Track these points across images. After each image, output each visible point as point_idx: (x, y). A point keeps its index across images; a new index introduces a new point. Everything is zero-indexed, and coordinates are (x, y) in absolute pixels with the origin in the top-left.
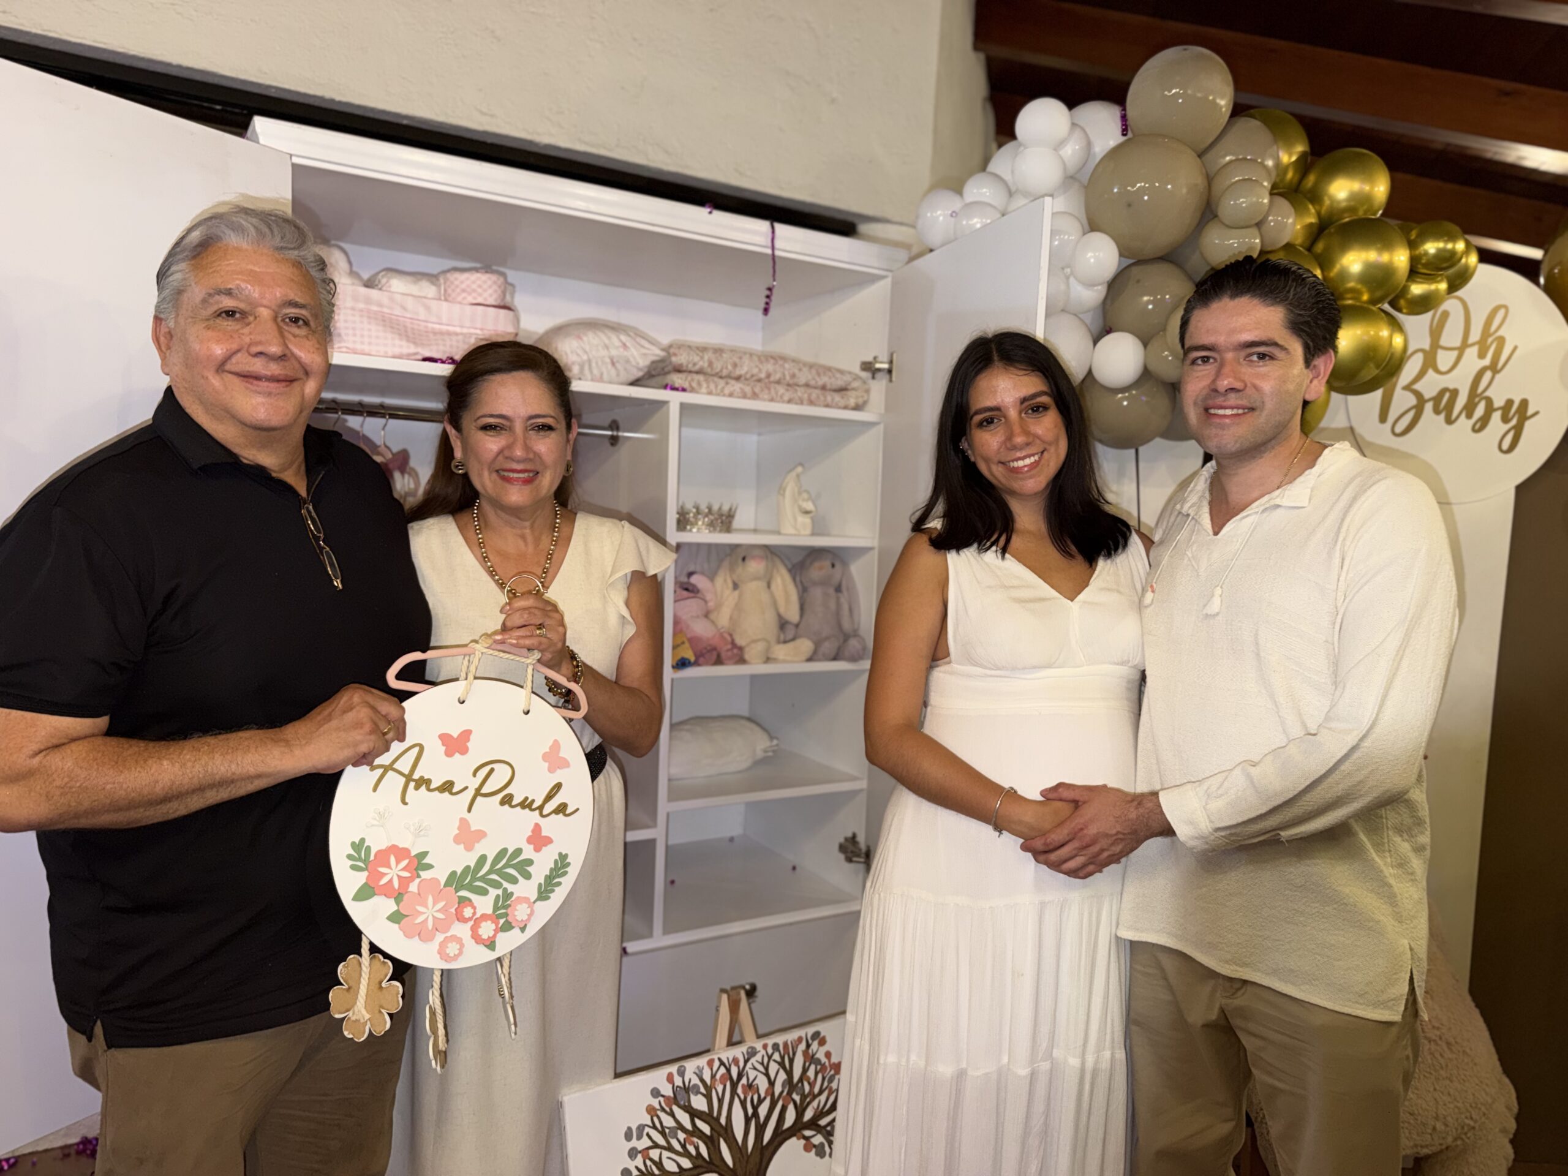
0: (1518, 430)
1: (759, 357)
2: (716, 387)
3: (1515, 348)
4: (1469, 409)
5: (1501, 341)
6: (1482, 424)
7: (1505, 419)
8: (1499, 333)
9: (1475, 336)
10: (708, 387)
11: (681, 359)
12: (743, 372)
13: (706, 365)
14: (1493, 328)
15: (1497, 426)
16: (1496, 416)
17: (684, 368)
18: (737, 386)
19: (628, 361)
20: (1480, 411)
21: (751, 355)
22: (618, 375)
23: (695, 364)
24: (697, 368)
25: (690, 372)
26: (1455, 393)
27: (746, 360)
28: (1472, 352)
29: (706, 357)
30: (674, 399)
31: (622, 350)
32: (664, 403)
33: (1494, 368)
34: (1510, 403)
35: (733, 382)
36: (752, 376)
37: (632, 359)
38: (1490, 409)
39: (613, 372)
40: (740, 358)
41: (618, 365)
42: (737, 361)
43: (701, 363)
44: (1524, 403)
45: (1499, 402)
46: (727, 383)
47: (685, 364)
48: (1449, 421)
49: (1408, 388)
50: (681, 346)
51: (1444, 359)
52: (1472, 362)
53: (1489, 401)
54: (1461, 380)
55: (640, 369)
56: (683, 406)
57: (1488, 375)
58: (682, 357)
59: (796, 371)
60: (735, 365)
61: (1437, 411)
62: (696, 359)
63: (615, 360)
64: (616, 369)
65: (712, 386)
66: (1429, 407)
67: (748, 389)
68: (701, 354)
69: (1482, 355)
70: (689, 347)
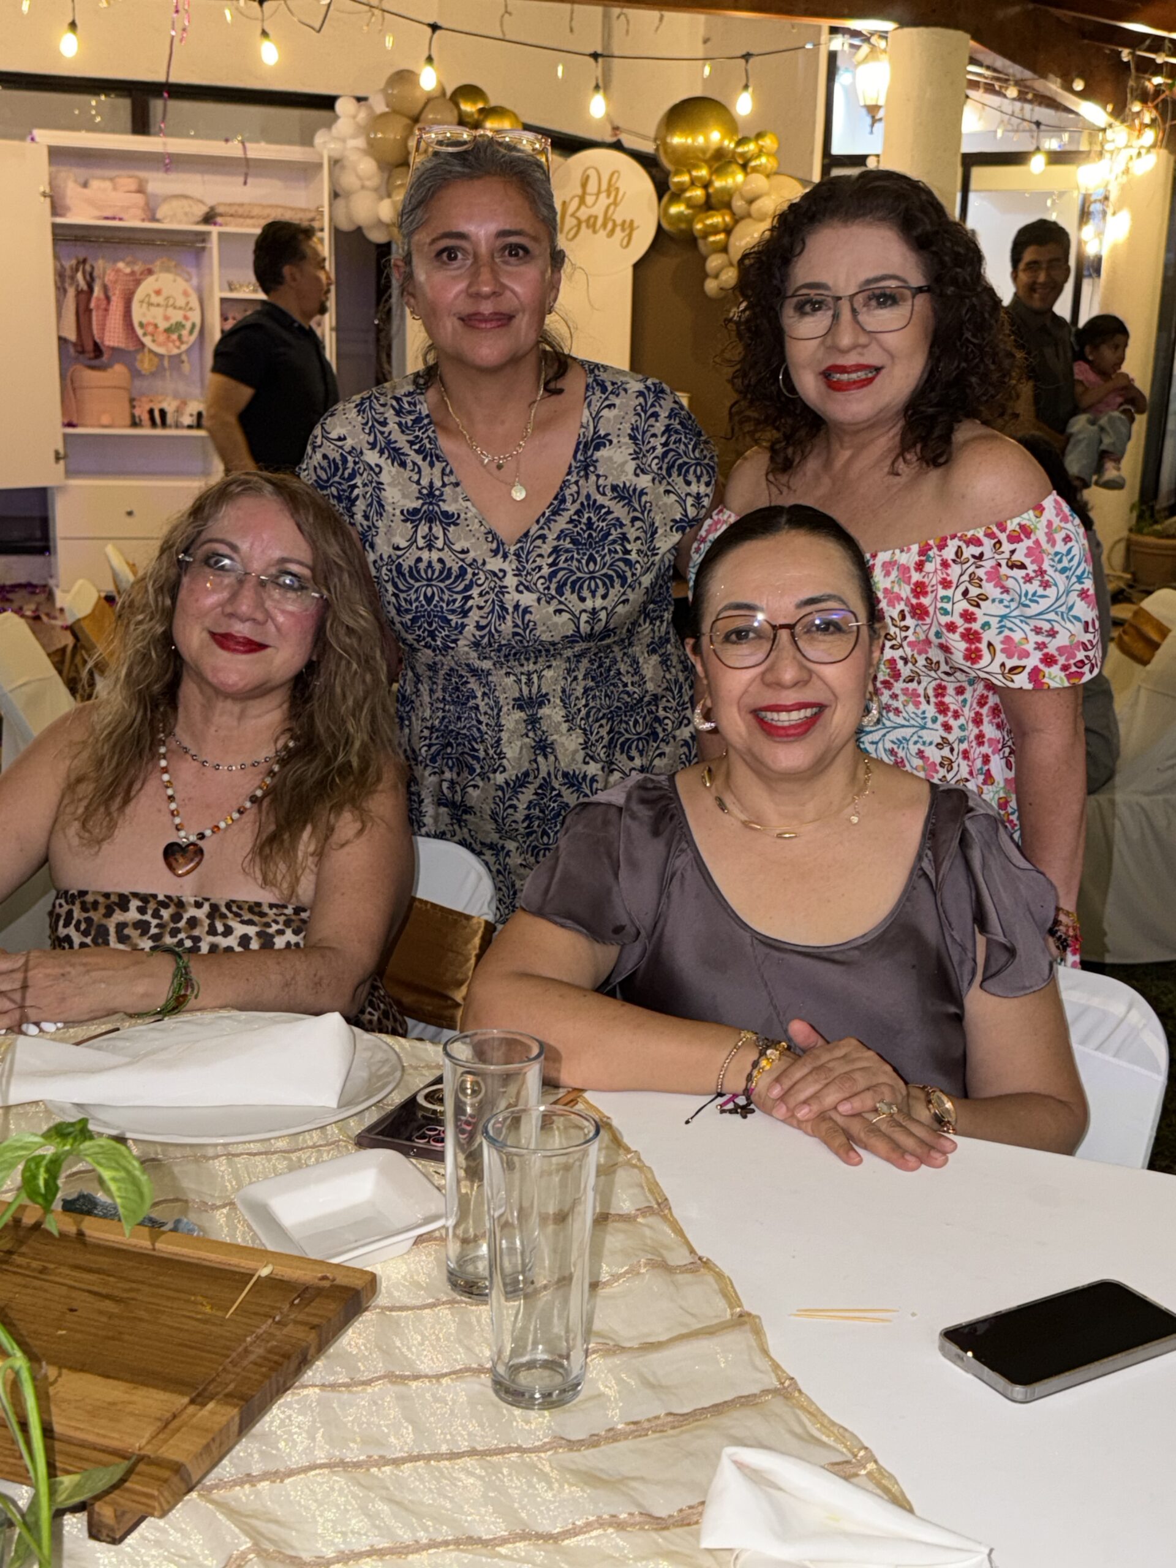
0: (630, 236)
2: (239, 222)
3: (625, 192)
4: (604, 225)
5: (617, 189)
6: (611, 233)
7: (623, 230)
8: (616, 185)
9: (604, 186)
10: (235, 223)
12: (254, 214)
13: (234, 212)
14: (613, 183)
15: (619, 234)
16: (618, 229)
17: (222, 214)
18: (249, 221)
19: (194, 213)
20: (610, 226)
22: (189, 221)
24: (230, 214)
25: (224, 216)
27: (256, 208)
28: (603, 196)
29: (234, 209)
30: (214, 230)
31: (190, 208)
32: (209, 233)
33: (615, 203)
34: (624, 222)
38: (615, 226)
39: (186, 220)
40: (253, 208)
42: (251, 209)
43: (229, 210)
44: (632, 222)
45: (619, 221)
46: (245, 220)
47: (220, 212)
48: (595, 232)
49: (573, 215)
50: (219, 204)
51: (589, 200)
52: (603, 201)
53: (614, 221)
54: (598, 210)
55: (199, 218)
56: (221, 235)
57: (612, 207)
58: (220, 209)
60: (250, 211)
61: (588, 227)
62: (228, 208)
63: (187, 215)
64: (187, 218)
65: (237, 222)
66: (584, 225)
68: (231, 206)
69: (608, 196)
70: (224, 203)
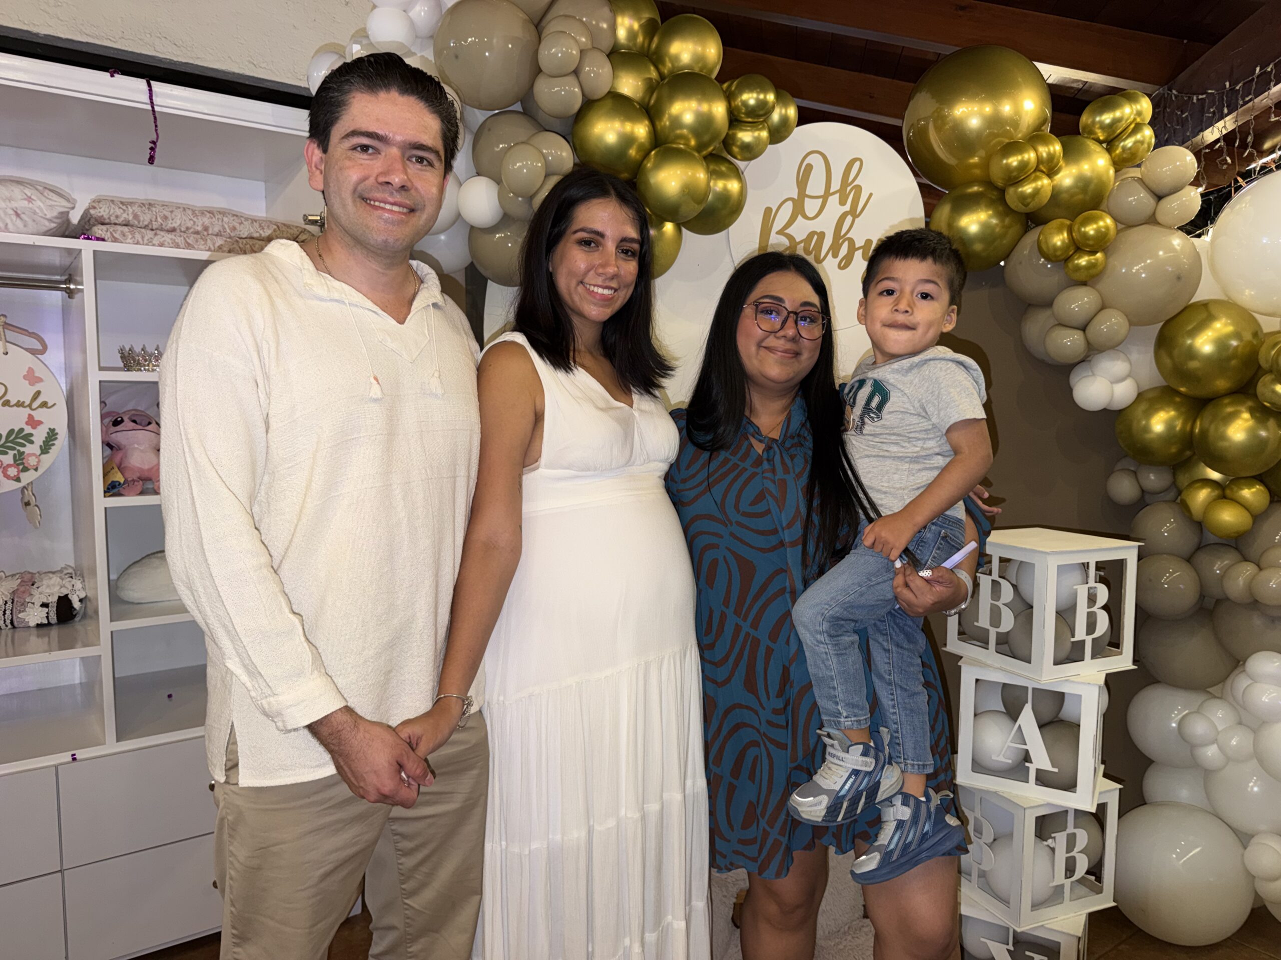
1: (194, 211)
2: (143, 238)
3: (871, 195)
5: (858, 189)
6: (846, 263)
8: (855, 183)
9: (836, 185)
10: (133, 237)
11: (102, 211)
12: (175, 225)
13: (131, 218)
14: (850, 179)
16: (858, 254)
17: (107, 221)
18: (168, 237)
19: (35, 213)
20: (844, 249)
21: (184, 209)
22: (25, 226)
23: (117, 217)
24: (120, 220)
25: (115, 224)
26: (822, 235)
27: (178, 214)
28: (834, 200)
29: (131, 210)
31: (26, 202)
33: (854, 213)
35: (162, 233)
36: (188, 228)
37: (38, 211)
38: (852, 249)
39: (19, 223)
40: (172, 212)
41: (23, 216)
42: (168, 214)
43: (125, 215)
45: (859, 243)
46: (156, 234)
47: (106, 216)
49: (781, 232)
50: (102, 200)
51: (811, 207)
52: (834, 208)
53: (851, 242)
54: (826, 224)
55: (50, 220)
57: (849, 219)
58: (101, 210)
59: (237, 225)
60: (165, 218)
62: (119, 212)
63: (19, 212)
64: (21, 219)
65: (138, 237)
67: (180, 240)
68: (124, 207)
69: (842, 202)
70: (112, 201)
